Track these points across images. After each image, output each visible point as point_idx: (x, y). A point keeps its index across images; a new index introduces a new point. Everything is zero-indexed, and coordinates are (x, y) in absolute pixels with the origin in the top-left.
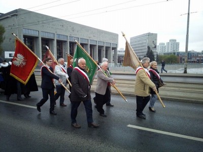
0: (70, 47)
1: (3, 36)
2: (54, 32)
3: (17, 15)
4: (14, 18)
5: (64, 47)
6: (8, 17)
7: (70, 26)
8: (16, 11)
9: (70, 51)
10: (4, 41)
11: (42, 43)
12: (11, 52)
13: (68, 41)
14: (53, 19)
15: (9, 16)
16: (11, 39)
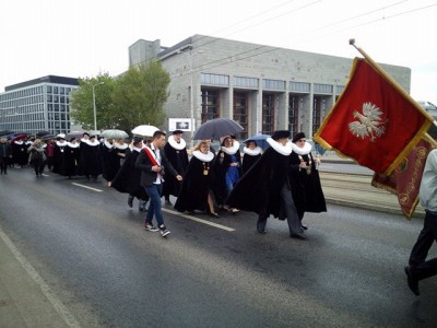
0: (291, 104)
1: (168, 90)
2: (259, 76)
3: (191, 48)
4: (187, 53)
5: (277, 105)
6: (176, 54)
7: (293, 60)
8: (189, 40)
9: (290, 113)
10: (169, 99)
11: (234, 99)
12: (179, 120)
13: (287, 92)
14: (258, 48)
15: (178, 51)
16: (179, 95)
